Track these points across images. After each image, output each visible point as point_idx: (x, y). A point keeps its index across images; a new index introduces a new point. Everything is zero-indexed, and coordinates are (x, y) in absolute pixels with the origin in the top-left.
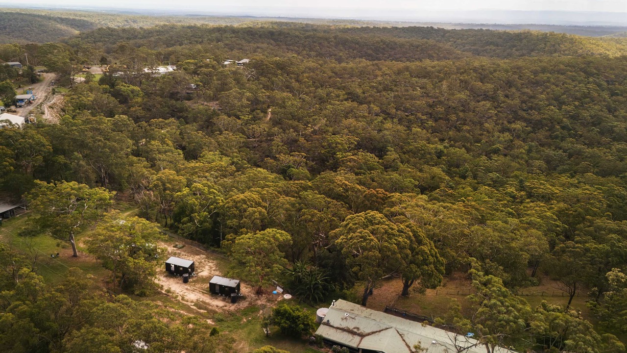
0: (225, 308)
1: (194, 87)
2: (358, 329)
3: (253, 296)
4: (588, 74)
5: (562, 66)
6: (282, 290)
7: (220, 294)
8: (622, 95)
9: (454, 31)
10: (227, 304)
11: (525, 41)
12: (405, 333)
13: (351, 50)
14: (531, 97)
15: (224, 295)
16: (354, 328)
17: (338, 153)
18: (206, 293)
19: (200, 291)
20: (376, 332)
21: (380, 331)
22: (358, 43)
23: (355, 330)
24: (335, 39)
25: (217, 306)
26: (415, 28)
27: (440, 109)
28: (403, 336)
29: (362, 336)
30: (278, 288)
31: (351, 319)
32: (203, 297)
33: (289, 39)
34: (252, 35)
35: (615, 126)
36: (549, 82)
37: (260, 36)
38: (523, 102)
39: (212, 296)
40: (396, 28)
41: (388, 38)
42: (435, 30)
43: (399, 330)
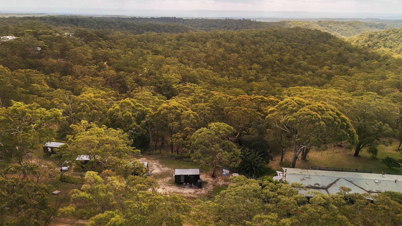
0: (197, 193)
1: (39, 50)
2: (318, 184)
3: (211, 179)
4: (278, 38)
5: (265, 33)
6: (228, 171)
7: (184, 184)
8: (296, 48)
9: (188, 20)
10: (197, 190)
11: (231, 24)
12: (352, 180)
13: (132, 30)
14: (255, 50)
15: (188, 183)
16: (315, 184)
17: (173, 85)
18: (172, 186)
19: (165, 185)
20: (332, 184)
21: (335, 182)
22: (135, 26)
23: (317, 186)
24: (119, 23)
25: (190, 193)
26: (165, 18)
27: (213, 59)
28: (352, 182)
29: (326, 189)
30: (224, 170)
31: (308, 179)
32: (171, 188)
33: (86, 23)
34: (56, 21)
35: (301, 63)
36: (261, 42)
37: (63, 22)
38: (253, 53)
39: (179, 186)
40: (153, 18)
41: (153, 23)
42: (177, 19)
43: (347, 179)
